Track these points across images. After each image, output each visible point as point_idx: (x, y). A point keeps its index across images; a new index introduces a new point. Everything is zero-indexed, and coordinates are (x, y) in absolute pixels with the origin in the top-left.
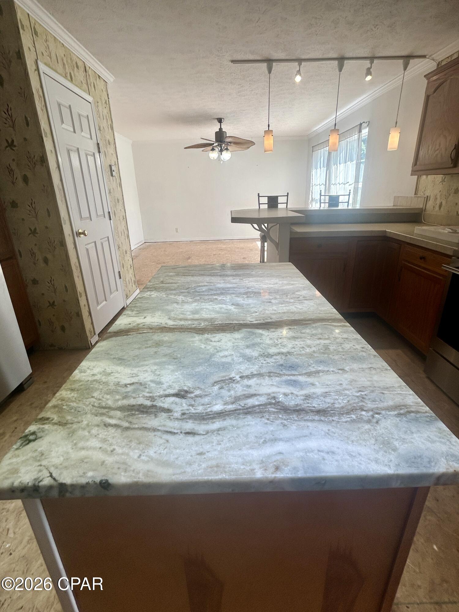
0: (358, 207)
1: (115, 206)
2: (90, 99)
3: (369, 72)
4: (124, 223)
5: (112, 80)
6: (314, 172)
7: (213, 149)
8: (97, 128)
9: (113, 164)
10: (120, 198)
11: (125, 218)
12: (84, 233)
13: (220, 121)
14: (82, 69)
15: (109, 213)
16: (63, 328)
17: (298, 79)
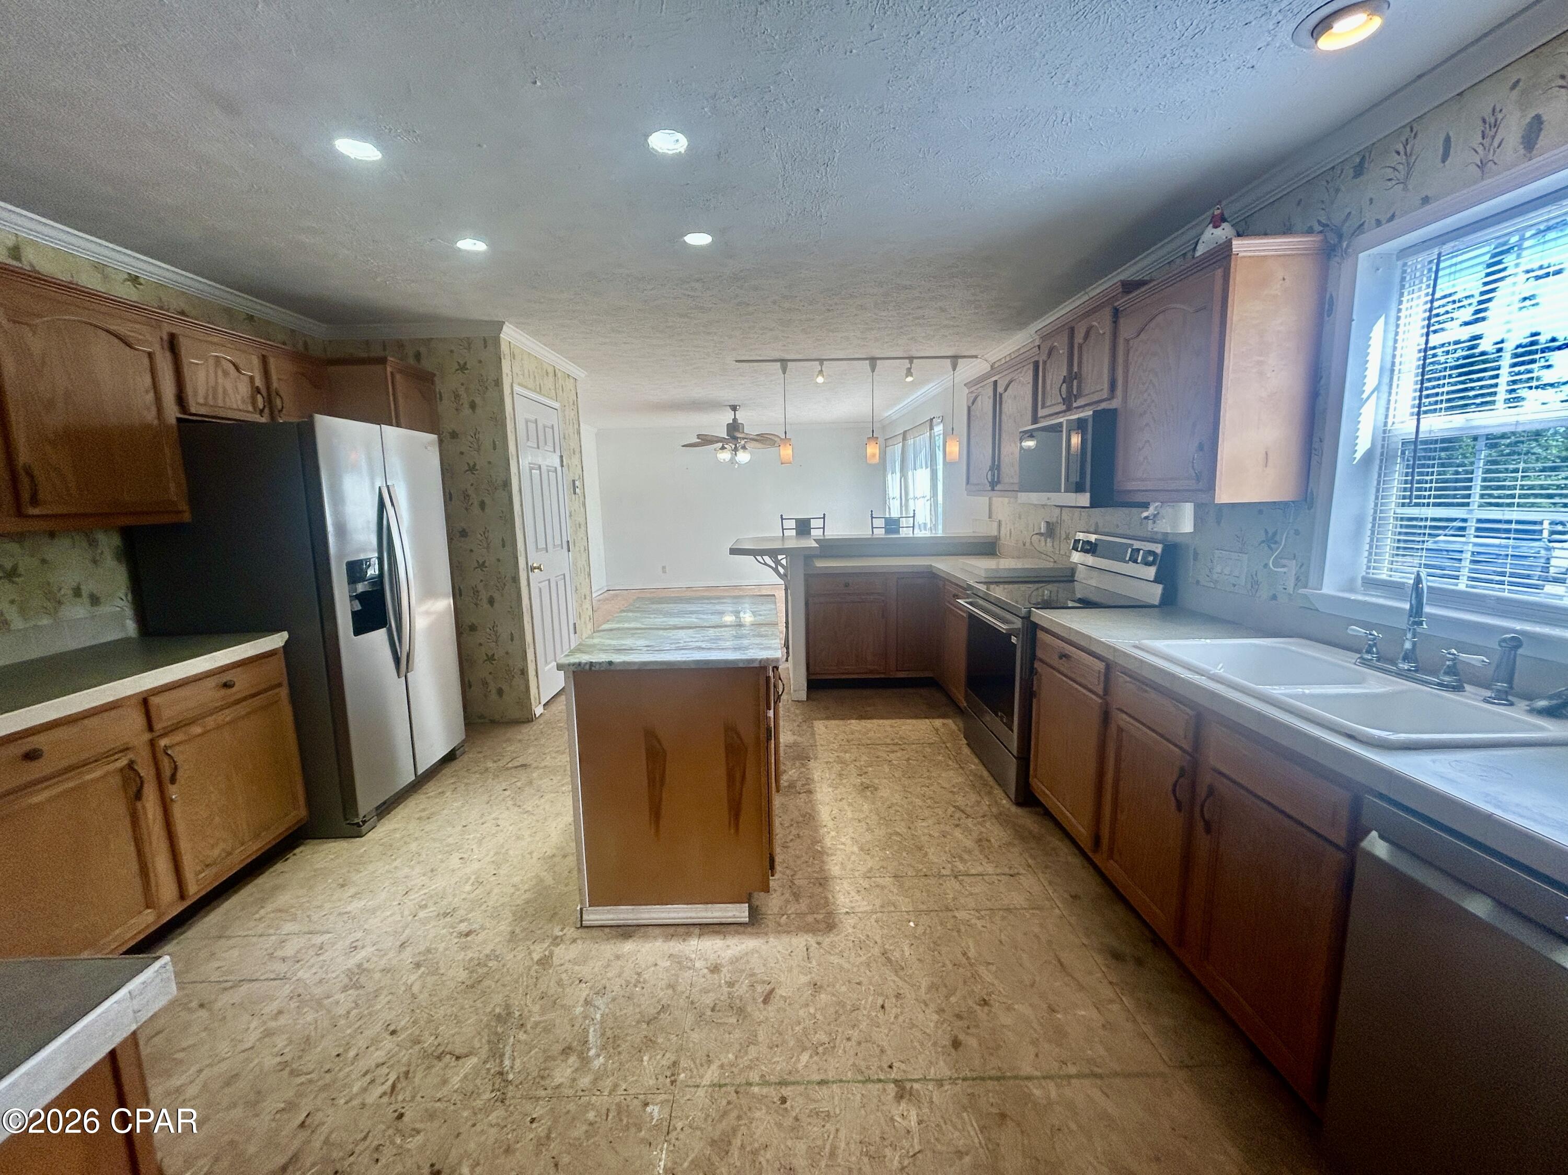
0: (940, 533)
1: (576, 532)
2: (556, 405)
3: (909, 372)
4: (585, 555)
5: (583, 376)
6: (889, 477)
7: (723, 448)
8: (562, 436)
9: (577, 478)
10: (583, 523)
11: (587, 549)
12: (539, 568)
13: (734, 408)
14: (551, 374)
15: (568, 542)
16: (500, 692)
17: (820, 380)
